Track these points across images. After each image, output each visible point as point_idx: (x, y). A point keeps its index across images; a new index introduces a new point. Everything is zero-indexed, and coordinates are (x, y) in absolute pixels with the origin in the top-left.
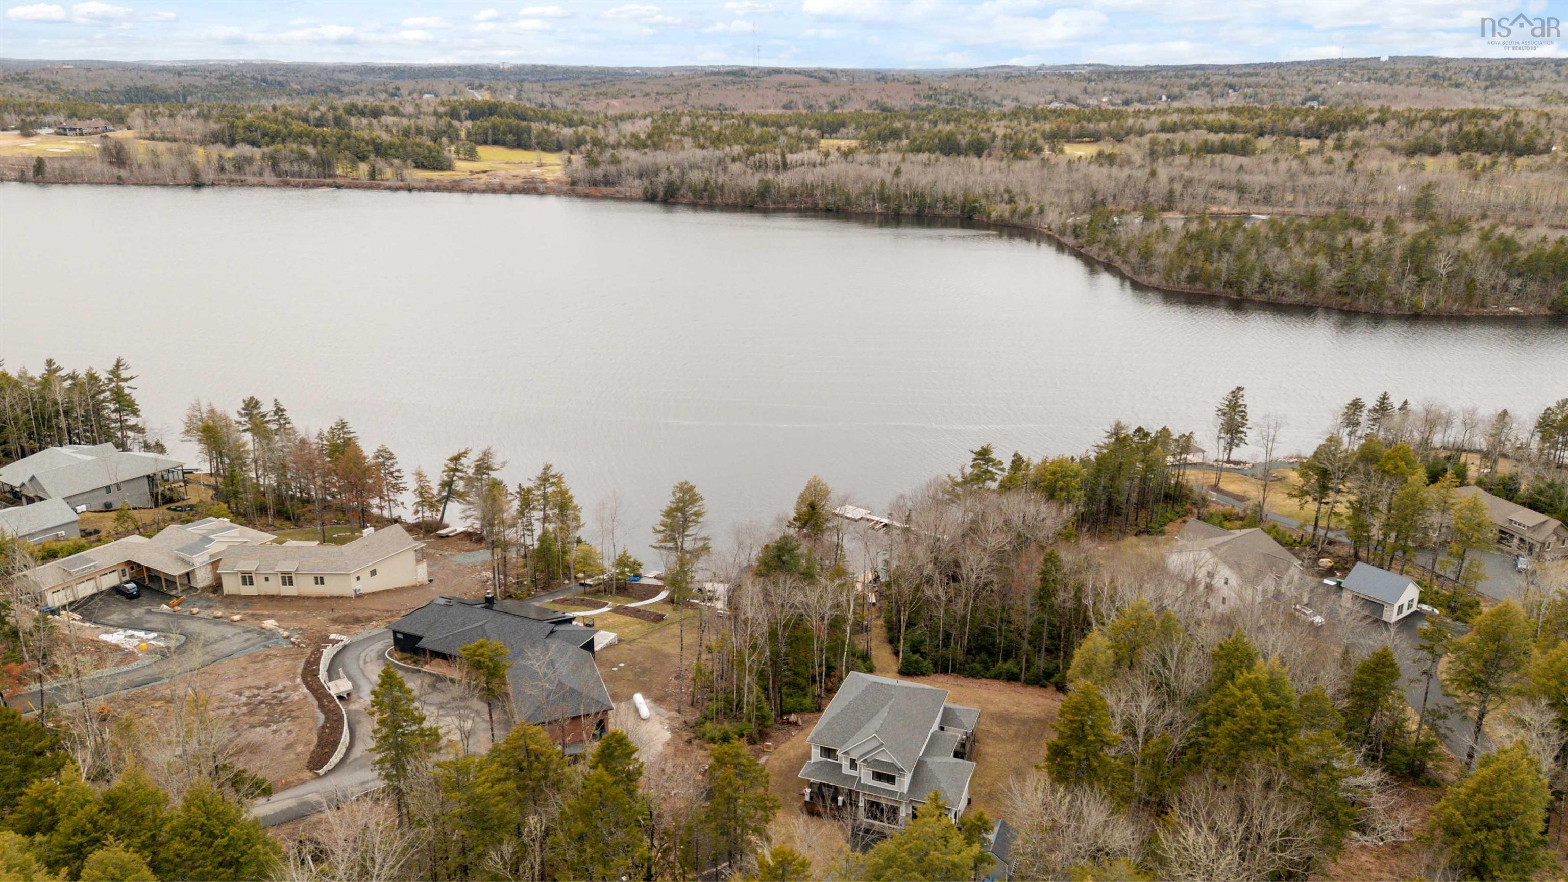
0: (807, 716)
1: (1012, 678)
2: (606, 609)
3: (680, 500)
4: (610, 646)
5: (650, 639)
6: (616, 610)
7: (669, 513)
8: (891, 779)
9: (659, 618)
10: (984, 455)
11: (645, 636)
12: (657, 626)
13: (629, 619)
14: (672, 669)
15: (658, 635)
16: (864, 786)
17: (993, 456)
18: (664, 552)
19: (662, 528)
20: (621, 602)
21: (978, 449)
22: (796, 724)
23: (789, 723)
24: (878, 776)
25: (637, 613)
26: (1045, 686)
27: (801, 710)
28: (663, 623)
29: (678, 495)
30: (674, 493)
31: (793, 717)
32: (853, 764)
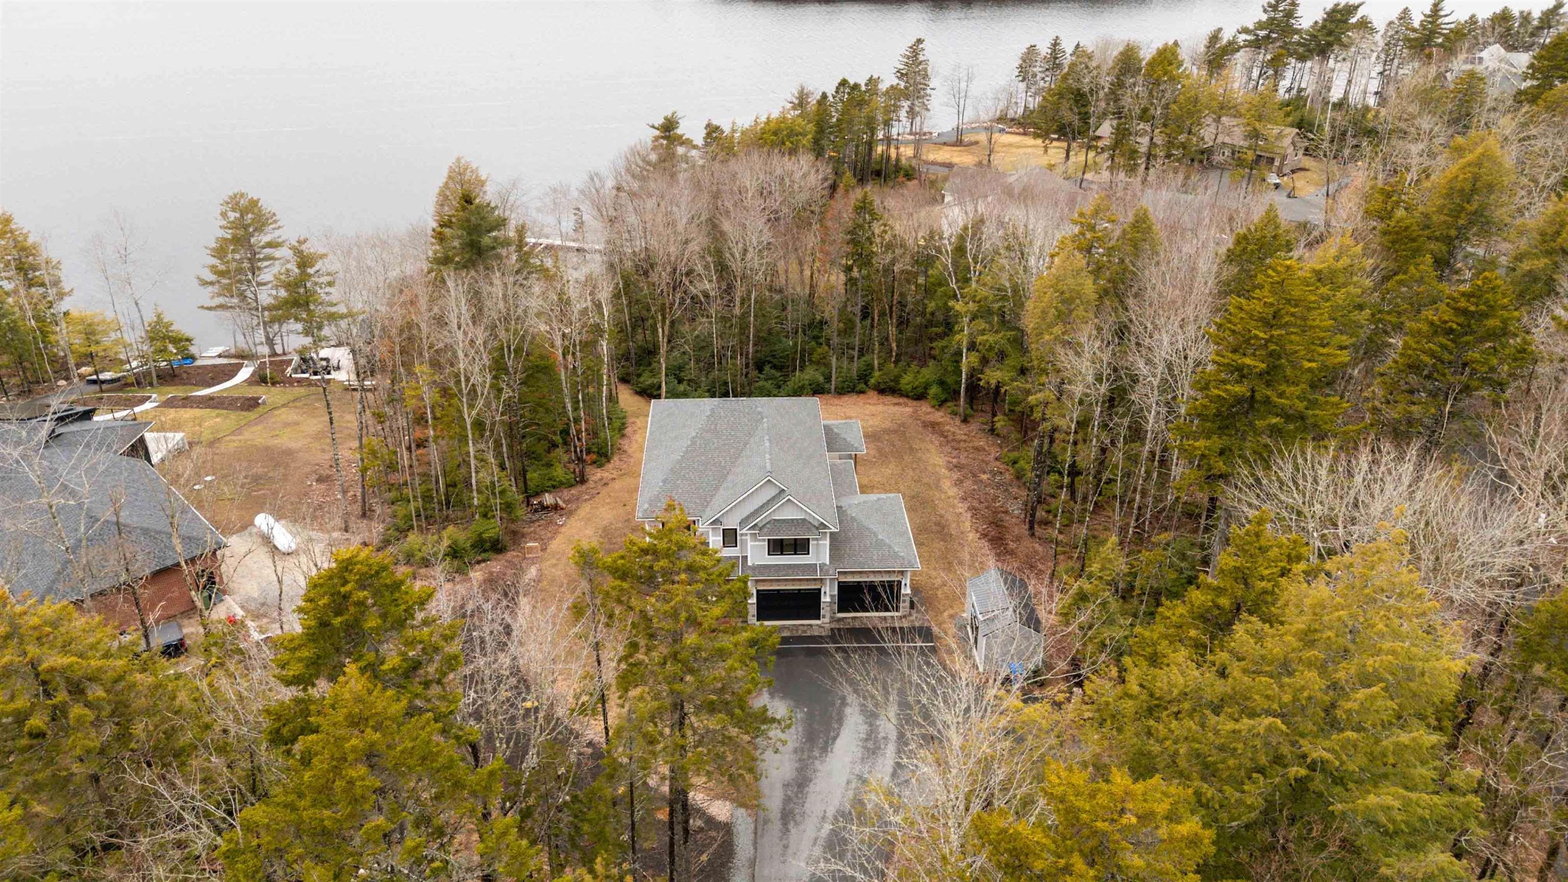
0: (566, 494)
1: (817, 390)
2: (148, 406)
3: (234, 225)
4: (179, 452)
5: (247, 435)
6: (169, 404)
7: (220, 252)
8: (800, 546)
9: (252, 404)
10: (668, 127)
11: (238, 431)
12: (252, 415)
13: (197, 412)
14: (308, 469)
15: (259, 427)
16: (755, 568)
17: (679, 131)
18: (227, 314)
19: (213, 278)
20: (172, 392)
21: (659, 121)
22: (556, 508)
23: (544, 508)
24: (778, 547)
25: (210, 402)
26: (862, 392)
27: (556, 487)
28: (260, 409)
29: (232, 216)
30: (224, 215)
31: (548, 499)
32: (730, 537)
